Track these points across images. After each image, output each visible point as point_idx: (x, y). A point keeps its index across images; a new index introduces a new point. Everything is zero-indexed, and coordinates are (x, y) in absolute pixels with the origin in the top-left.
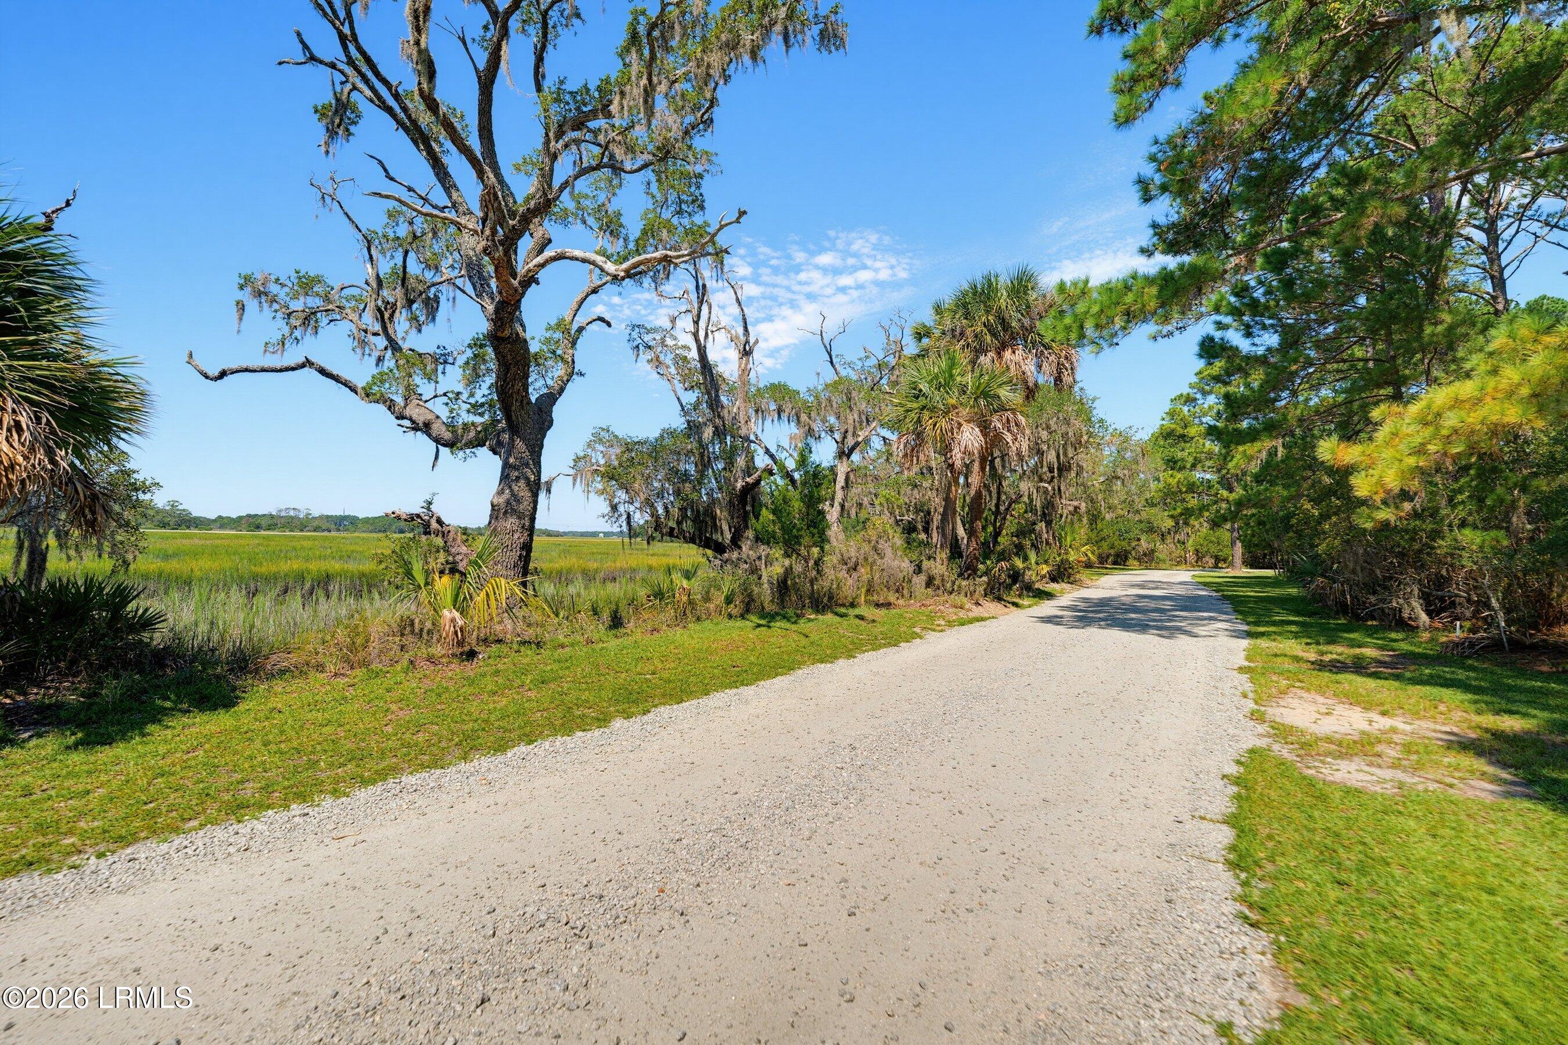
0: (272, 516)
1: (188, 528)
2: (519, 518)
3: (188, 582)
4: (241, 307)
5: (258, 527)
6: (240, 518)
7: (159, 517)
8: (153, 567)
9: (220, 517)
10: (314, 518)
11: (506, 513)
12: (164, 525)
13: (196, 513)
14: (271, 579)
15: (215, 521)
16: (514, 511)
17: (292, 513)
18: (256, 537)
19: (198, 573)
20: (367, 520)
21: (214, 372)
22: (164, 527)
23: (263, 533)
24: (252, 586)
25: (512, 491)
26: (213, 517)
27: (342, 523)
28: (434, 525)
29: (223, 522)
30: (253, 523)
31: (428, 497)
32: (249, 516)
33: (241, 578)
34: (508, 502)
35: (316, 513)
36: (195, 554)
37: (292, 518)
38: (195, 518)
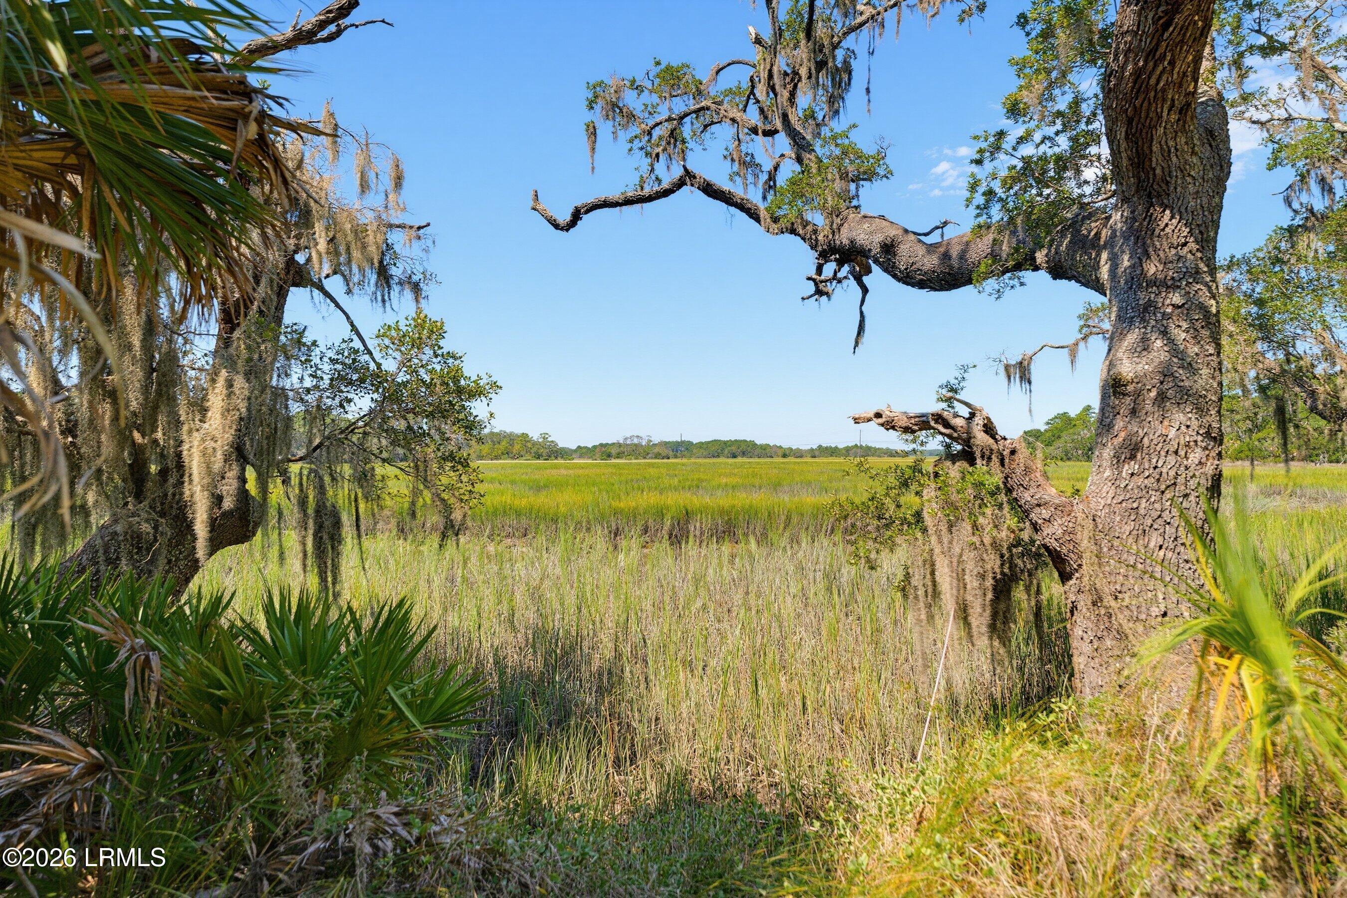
0: (620, 445)
1: (556, 458)
2: (1201, 411)
3: (555, 521)
4: (592, 131)
5: (609, 456)
6: (595, 447)
7: (534, 450)
8: (524, 502)
9: (579, 447)
10: (654, 445)
11: (1162, 398)
12: (538, 456)
13: (561, 445)
14: (632, 516)
15: (575, 451)
16: (1185, 396)
17: (636, 441)
18: (607, 465)
19: (562, 509)
20: (701, 445)
21: (564, 217)
22: (538, 458)
23: (613, 461)
24: (614, 525)
25: (1171, 341)
26: (574, 447)
27: (680, 449)
28: (981, 438)
29: (582, 452)
30: (605, 451)
31: (950, 375)
32: (601, 445)
33: (602, 515)
34: (1166, 373)
35: (656, 440)
36: (560, 485)
37: (636, 445)
38: (563, 449)
